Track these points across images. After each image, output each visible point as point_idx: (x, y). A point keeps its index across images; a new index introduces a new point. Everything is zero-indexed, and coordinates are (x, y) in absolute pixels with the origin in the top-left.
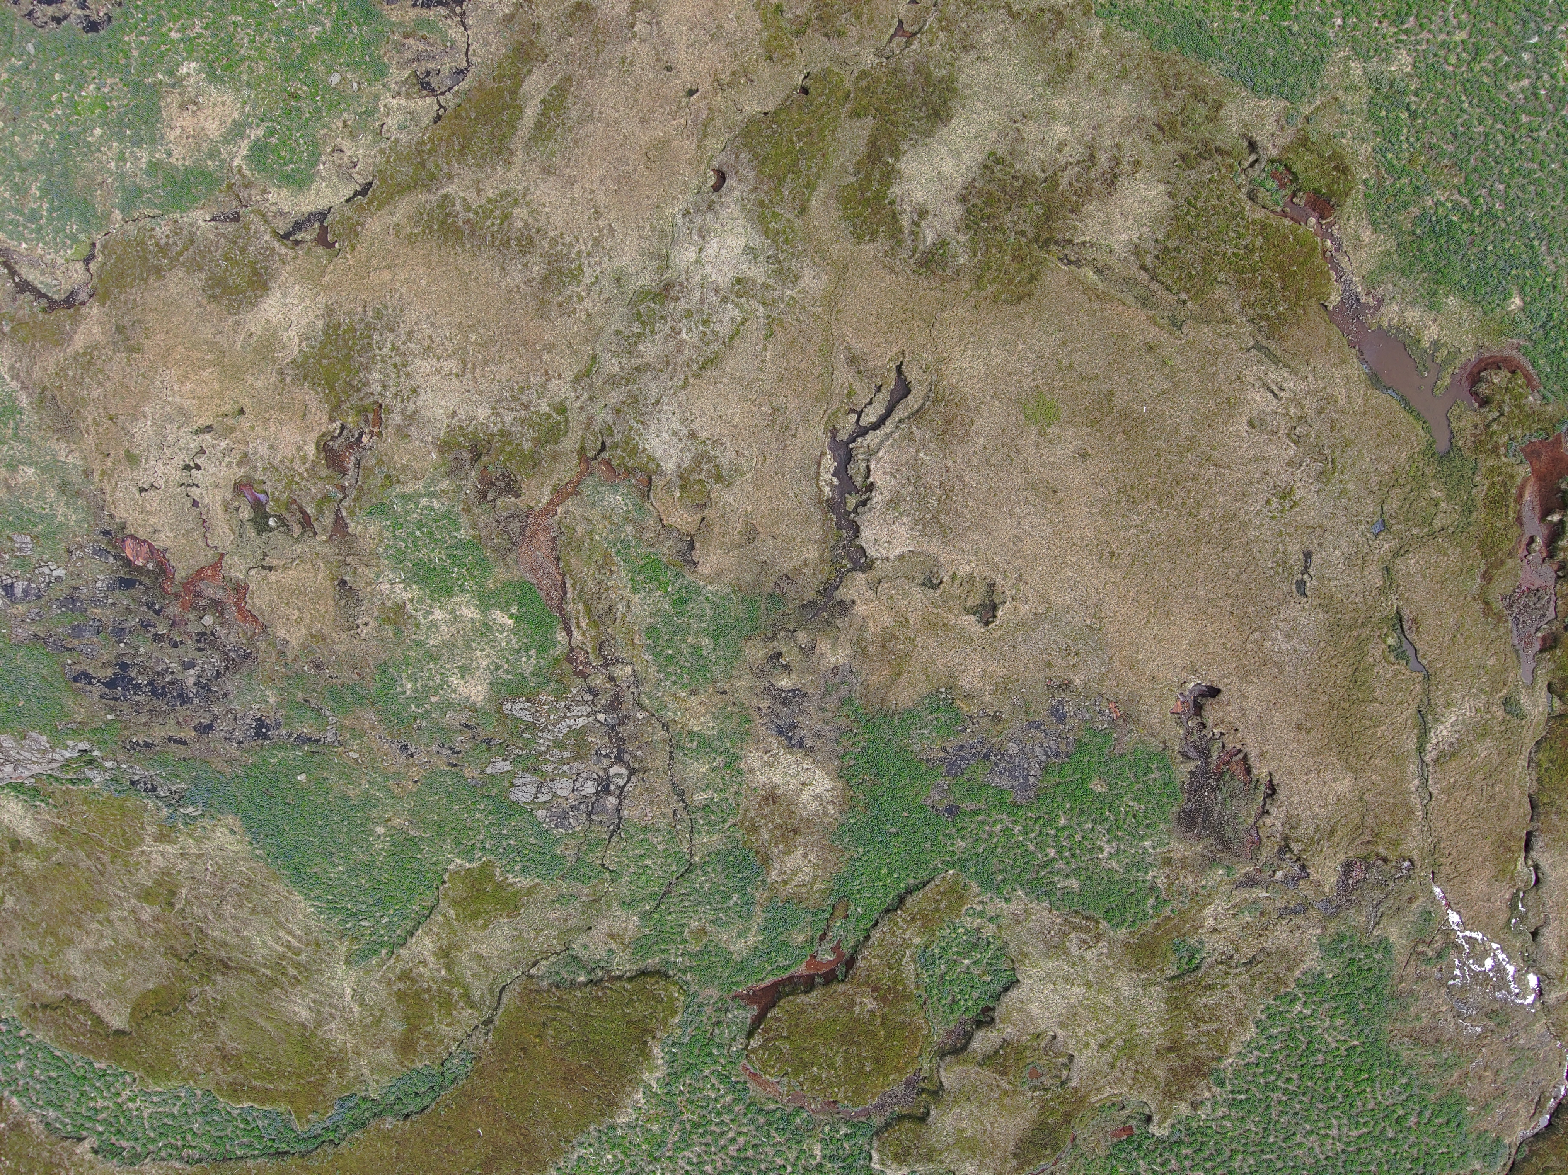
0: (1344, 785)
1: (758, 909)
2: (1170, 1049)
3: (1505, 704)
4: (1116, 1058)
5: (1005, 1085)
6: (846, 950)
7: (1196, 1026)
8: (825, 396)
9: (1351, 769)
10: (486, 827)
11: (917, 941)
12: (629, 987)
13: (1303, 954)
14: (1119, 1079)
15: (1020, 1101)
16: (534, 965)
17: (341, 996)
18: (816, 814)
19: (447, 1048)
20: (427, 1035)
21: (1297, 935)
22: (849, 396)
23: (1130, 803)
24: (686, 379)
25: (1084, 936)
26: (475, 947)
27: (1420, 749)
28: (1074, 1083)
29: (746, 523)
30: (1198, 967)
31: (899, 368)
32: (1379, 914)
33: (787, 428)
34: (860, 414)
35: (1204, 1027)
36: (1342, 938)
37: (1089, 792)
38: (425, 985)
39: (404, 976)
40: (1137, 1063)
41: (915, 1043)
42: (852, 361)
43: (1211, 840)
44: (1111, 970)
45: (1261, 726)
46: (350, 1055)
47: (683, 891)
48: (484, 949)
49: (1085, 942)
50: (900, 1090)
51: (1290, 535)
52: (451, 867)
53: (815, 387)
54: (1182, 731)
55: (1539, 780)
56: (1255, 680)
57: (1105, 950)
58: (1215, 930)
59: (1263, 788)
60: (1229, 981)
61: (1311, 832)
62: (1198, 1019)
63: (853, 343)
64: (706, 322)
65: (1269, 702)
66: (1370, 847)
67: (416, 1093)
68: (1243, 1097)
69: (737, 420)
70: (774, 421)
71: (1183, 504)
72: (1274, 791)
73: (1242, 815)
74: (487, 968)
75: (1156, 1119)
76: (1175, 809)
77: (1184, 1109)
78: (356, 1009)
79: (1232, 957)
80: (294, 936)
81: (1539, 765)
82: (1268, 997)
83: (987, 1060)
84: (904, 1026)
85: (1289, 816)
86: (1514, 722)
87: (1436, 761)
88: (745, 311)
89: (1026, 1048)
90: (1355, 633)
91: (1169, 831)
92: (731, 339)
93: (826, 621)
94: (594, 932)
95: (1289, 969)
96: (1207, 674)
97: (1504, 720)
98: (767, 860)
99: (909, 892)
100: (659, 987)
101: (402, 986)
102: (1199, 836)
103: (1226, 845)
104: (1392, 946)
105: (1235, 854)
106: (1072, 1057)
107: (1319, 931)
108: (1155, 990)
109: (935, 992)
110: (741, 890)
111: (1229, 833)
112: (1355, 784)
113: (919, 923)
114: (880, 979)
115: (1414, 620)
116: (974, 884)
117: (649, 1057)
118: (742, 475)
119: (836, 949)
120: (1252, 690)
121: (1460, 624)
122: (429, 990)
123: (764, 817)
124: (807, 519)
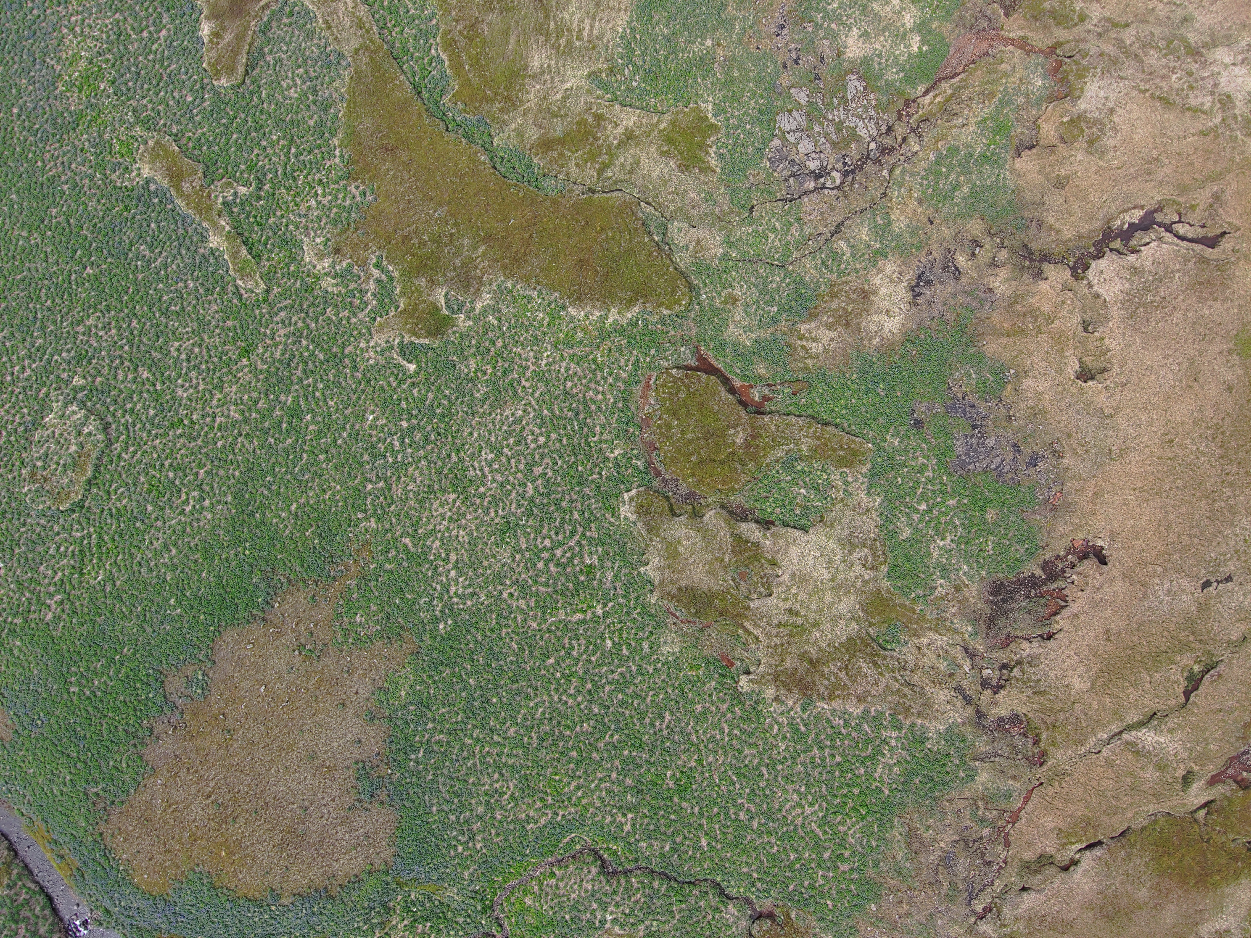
0: (1079, 684)
1: (771, 330)
2: (811, 661)
3: (1189, 772)
4: (786, 625)
5: (727, 558)
6: (767, 407)
7: (840, 669)
8: (1183, 189)
9: (1092, 685)
10: (746, 113)
11: (804, 448)
12: (671, 269)
13: (936, 718)
14: (771, 635)
15: (720, 574)
16: (647, 203)
17: (563, 82)
18: (868, 332)
19: (559, 173)
20: (561, 154)
21: (948, 707)
22: (1193, 207)
23: (990, 543)
24: (1147, 90)
25: (870, 558)
26: (643, 155)
27: (1129, 728)
28: (752, 605)
29: (1067, 177)
30: (885, 649)
31: (1225, 233)
32: (992, 759)
33: (1150, 174)
34: (1180, 222)
35: (842, 675)
36: (964, 740)
37: (983, 509)
38: (599, 135)
39: (599, 118)
40: (788, 642)
41: (725, 483)
42: (1216, 197)
43: (989, 611)
44: (852, 590)
45: (1095, 605)
46: (522, 109)
47: (761, 271)
48: (644, 162)
49: (866, 560)
50: (684, 490)
51: (1239, 559)
52: (703, 105)
53: (1187, 179)
54: (1062, 553)
55: (1144, 828)
56: (1127, 585)
57: (867, 577)
58: (919, 648)
59: (1047, 630)
60: (887, 676)
61: (1034, 678)
62: (847, 668)
63: (1229, 192)
64: (1191, 87)
65: (1115, 602)
66: (1043, 726)
67: (514, 168)
68: (803, 729)
69: (1137, 138)
70: (1149, 162)
71: (1227, 474)
72: (1049, 638)
73: (1020, 625)
74: (631, 172)
75: (752, 676)
76: (1001, 576)
77: (770, 693)
78: (559, 96)
79: (905, 670)
80: (591, 30)
81: (1155, 822)
82: (890, 709)
83: (738, 539)
84: (733, 470)
85: (1038, 656)
86: (1179, 786)
87: (1128, 743)
88: (1212, 111)
89: (759, 560)
90: (1191, 638)
91: (982, 579)
92: (1188, 109)
93: (1023, 266)
94: (694, 230)
95: (920, 715)
96: (1116, 549)
97: (1177, 778)
98: (812, 316)
99: (837, 426)
100: (682, 288)
101: (590, 119)
102: (988, 602)
103: (991, 623)
104: (973, 780)
105: (987, 634)
106: (770, 595)
107: (959, 720)
108: (854, 626)
109: (766, 482)
110: (781, 310)
111: (1001, 623)
112: (1083, 693)
113: (818, 443)
114: (761, 437)
115: (1219, 676)
116: (869, 466)
117: (628, 307)
118: (1101, 158)
119: (765, 399)
120: (1118, 586)
121: (1231, 710)
122: (597, 139)
123: (848, 297)
124: (1091, 218)
